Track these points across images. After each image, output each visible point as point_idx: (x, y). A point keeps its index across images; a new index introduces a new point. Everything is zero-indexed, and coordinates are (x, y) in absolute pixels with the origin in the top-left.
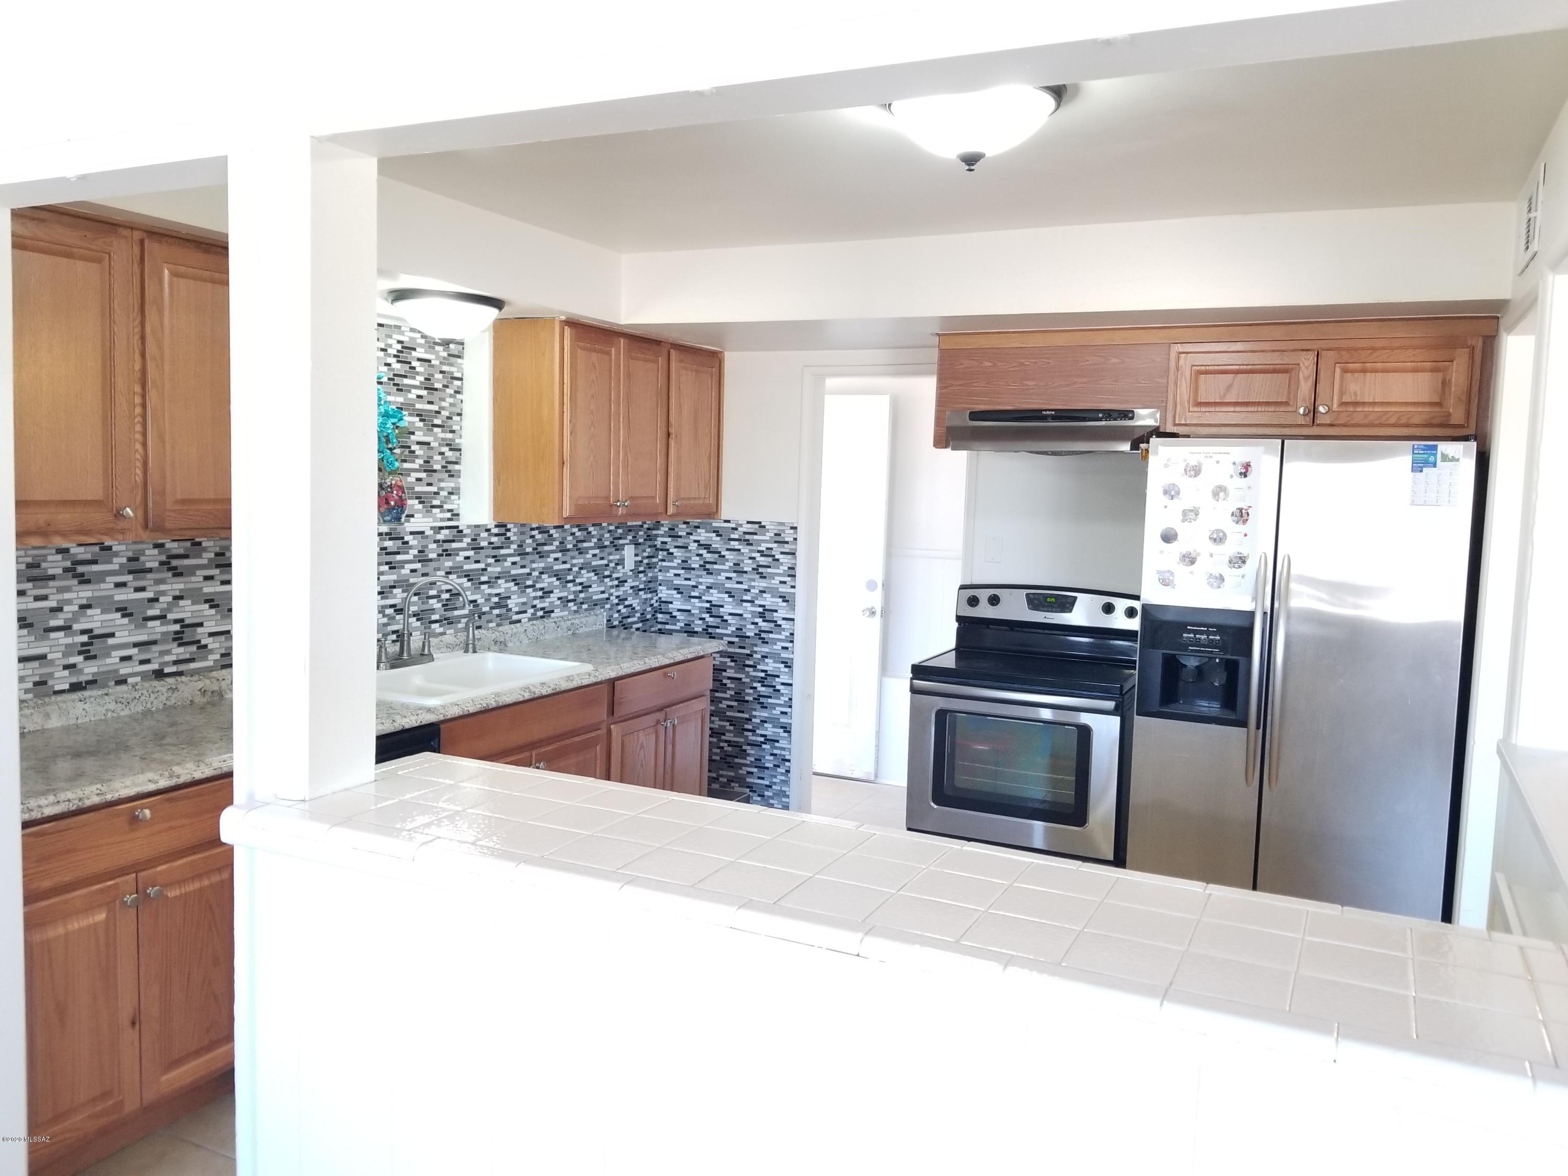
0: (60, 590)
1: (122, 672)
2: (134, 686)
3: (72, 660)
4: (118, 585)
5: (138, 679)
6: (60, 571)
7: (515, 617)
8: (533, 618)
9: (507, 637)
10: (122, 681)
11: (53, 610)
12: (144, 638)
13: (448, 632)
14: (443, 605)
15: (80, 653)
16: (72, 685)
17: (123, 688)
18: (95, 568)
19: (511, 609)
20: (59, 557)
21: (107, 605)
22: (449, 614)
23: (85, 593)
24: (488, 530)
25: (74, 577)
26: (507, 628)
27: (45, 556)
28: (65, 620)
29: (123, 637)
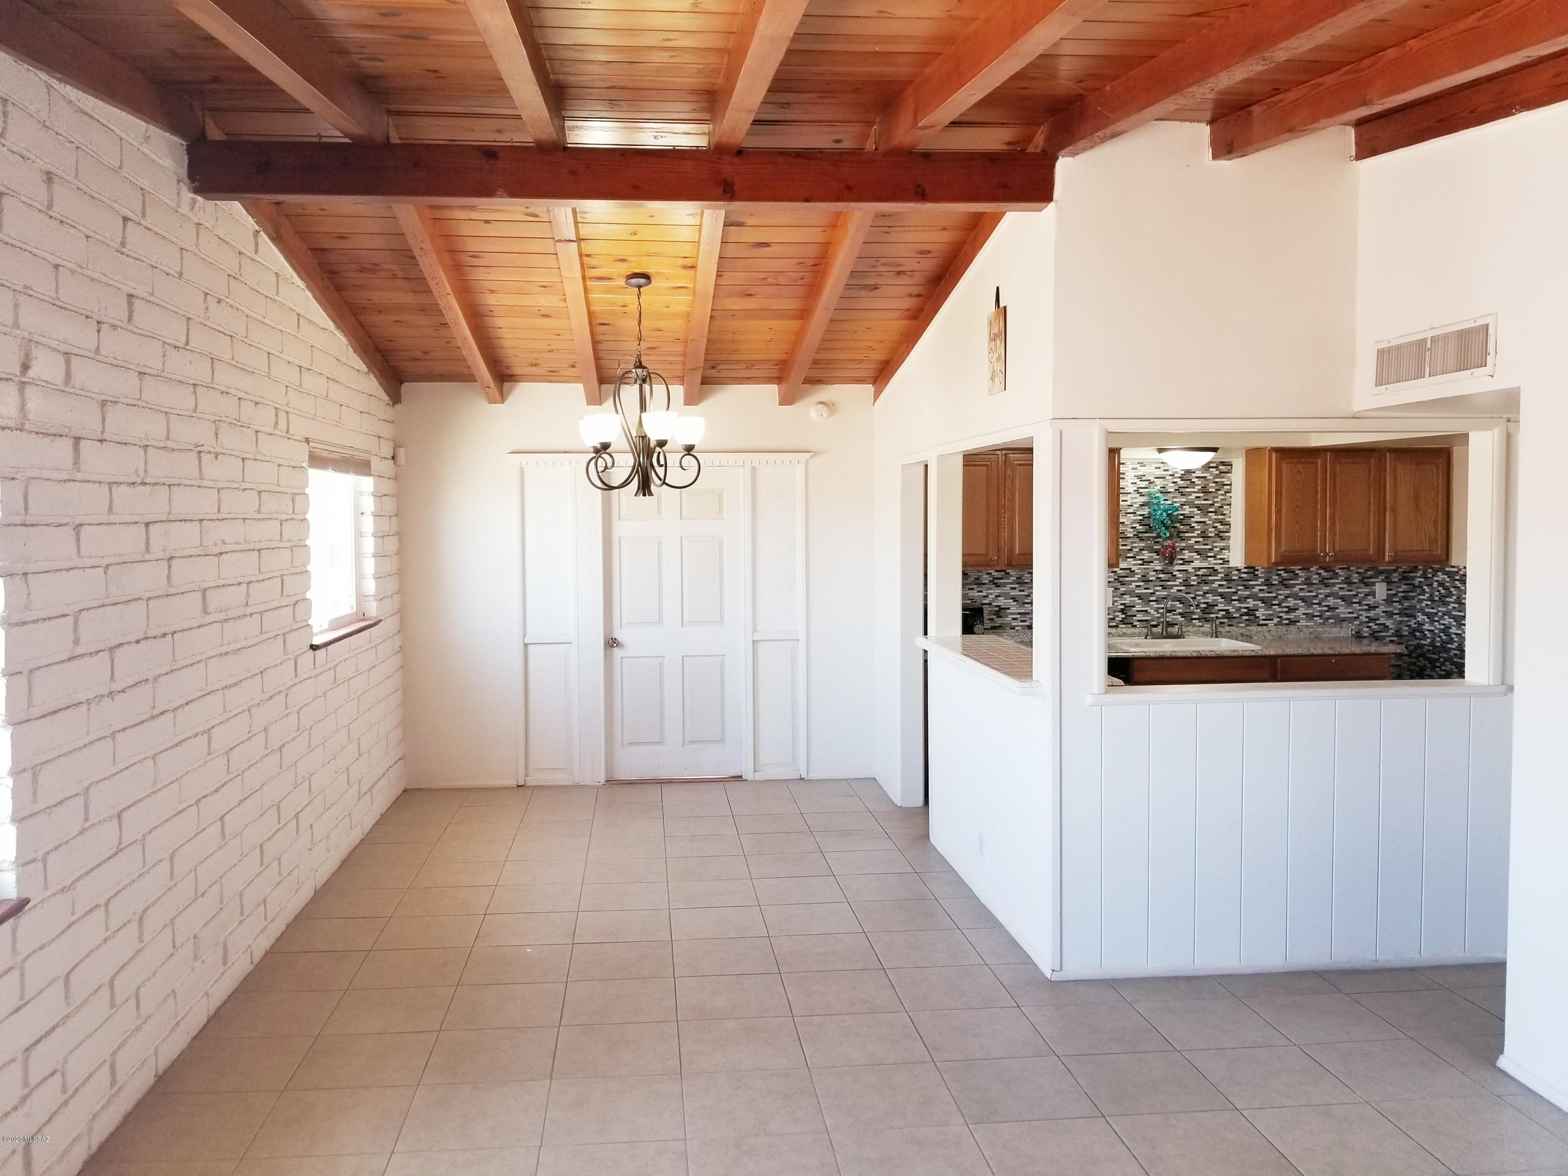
0: (988, 589)
1: (1013, 624)
2: (1017, 630)
3: (992, 617)
4: (1012, 588)
5: (1020, 628)
6: (988, 581)
7: (1262, 622)
8: (1279, 624)
9: (1252, 633)
10: (1013, 628)
11: (984, 596)
12: (1023, 611)
13: (1205, 626)
14: (1201, 611)
15: (995, 615)
16: (991, 627)
17: (1013, 631)
18: (1002, 581)
19: (1258, 617)
20: (987, 576)
21: (1007, 596)
22: (1206, 616)
23: (998, 591)
24: (1239, 570)
25: (993, 584)
26: (1254, 628)
27: (982, 575)
28: (989, 601)
29: (1013, 610)
